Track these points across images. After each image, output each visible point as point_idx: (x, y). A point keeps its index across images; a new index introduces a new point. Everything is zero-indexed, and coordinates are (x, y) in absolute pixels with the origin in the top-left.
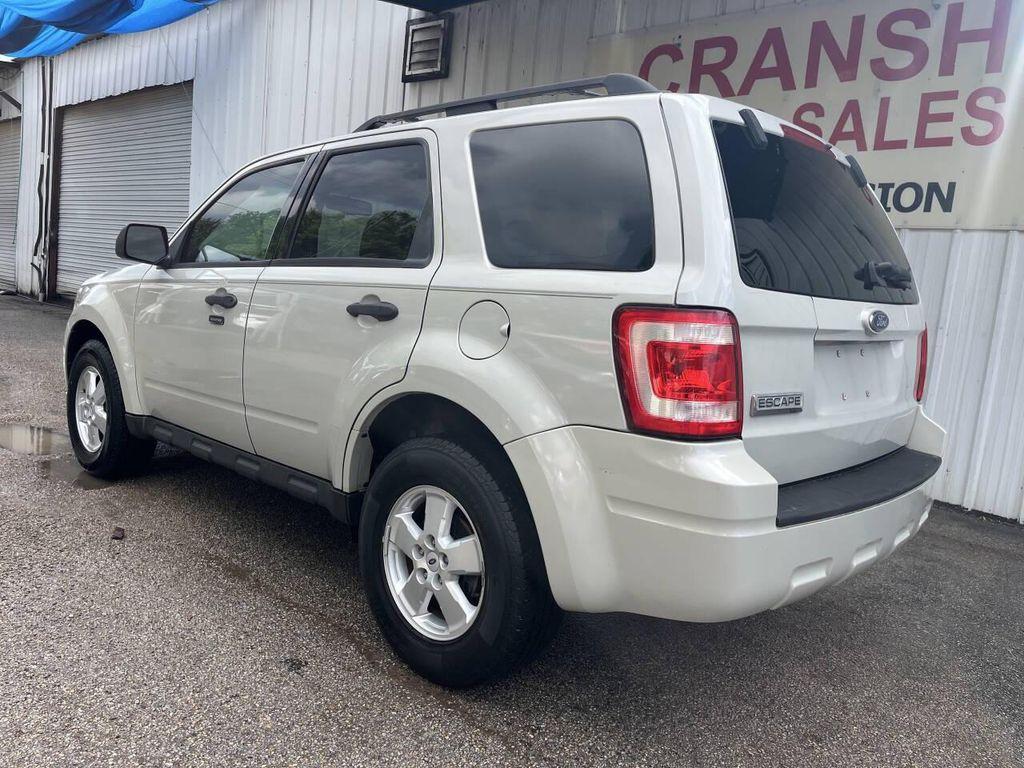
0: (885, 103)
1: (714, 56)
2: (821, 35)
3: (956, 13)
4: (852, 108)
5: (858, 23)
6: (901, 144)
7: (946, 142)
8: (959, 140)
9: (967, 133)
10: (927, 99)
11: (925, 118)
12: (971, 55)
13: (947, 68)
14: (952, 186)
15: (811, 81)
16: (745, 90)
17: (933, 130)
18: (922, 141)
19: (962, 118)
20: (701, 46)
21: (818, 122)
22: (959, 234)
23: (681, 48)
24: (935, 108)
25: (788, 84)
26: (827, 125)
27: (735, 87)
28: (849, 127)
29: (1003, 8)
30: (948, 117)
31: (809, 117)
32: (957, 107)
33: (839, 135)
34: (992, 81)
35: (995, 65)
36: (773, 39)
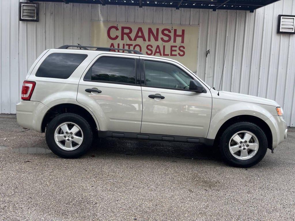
0: (164, 47)
1: (126, 31)
2: (150, 31)
3: (175, 31)
4: (158, 47)
5: (158, 30)
6: (168, 55)
7: (176, 55)
8: (178, 55)
9: (179, 54)
10: (172, 47)
11: (172, 51)
12: (179, 39)
13: (175, 41)
15: (149, 40)
16: (135, 40)
17: (173, 53)
18: (172, 55)
19: (178, 51)
20: (123, 28)
21: (152, 49)
23: (118, 28)
24: (173, 49)
25: (144, 40)
26: (154, 50)
27: (133, 39)
28: (158, 50)
29: (183, 31)
30: (175, 51)
31: (149, 47)
32: (177, 49)
33: (156, 52)
34: (182, 45)
35: (183, 42)
36: (140, 30)
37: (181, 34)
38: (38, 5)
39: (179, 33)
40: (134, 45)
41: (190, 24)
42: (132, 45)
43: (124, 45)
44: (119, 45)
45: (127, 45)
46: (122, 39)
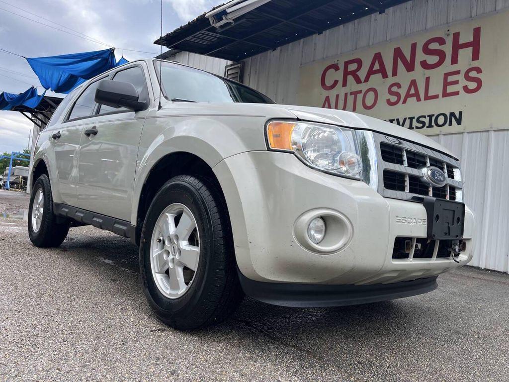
0: (428, 79)
1: (352, 67)
2: (398, 53)
3: (456, 36)
4: (413, 83)
5: (414, 46)
6: (436, 97)
7: (457, 93)
8: (462, 92)
9: (466, 89)
10: (446, 75)
11: (446, 84)
12: (465, 54)
13: (454, 61)
14: (461, 113)
15: (395, 73)
16: (367, 80)
17: (450, 89)
18: (445, 94)
19: (463, 82)
20: (347, 63)
21: (400, 91)
22: (466, 135)
23: (339, 65)
24: (451, 79)
25: (385, 76)
26: (403, 92)
27: (363, 79)
28: (412, 91)
29: (477, 32)
30: (456, 82)
31: (395, 89)
32: (460, 78)
33: (408, 95)
34: (476, 64)
35: (476, 57)
36: (378, 57)
37: (471, 39)
38: (244, 65)
39: (466, 37)
40: (363, 92)
41: (495, 10)
42: (360, 92)
43: (346, 95)
44: (337, 96)
45: (351, 94)
46: (345, 84)
